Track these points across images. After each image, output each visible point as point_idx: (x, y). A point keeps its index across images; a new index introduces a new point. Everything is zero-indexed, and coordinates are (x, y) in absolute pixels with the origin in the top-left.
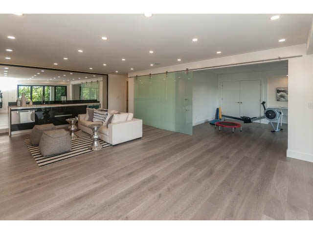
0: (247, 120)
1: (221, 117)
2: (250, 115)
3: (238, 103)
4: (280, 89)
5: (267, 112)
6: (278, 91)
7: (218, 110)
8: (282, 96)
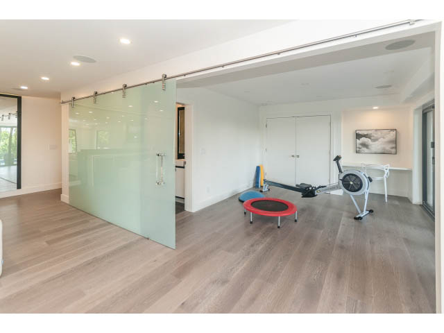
0: (308, 192)
1: (263, 184)
2: (314, 182)
3: (293, 156)
4: (360, 133)
5: (345, 177)
6: (358, 136)
7: (258, 169)
8: (364, 145)
